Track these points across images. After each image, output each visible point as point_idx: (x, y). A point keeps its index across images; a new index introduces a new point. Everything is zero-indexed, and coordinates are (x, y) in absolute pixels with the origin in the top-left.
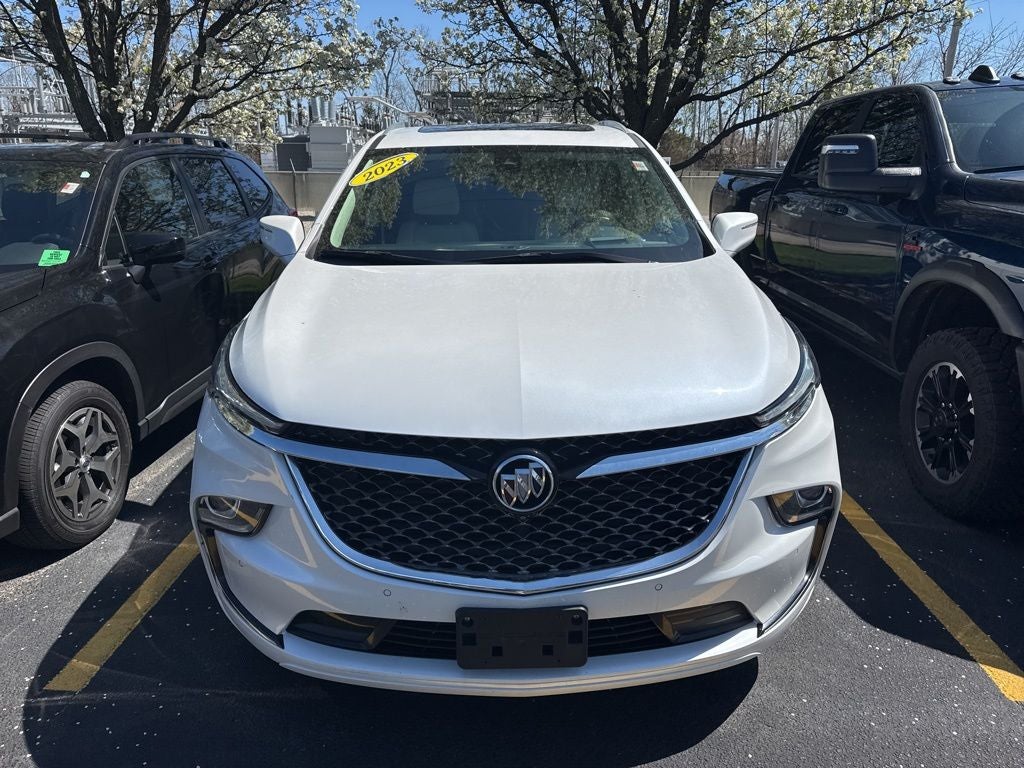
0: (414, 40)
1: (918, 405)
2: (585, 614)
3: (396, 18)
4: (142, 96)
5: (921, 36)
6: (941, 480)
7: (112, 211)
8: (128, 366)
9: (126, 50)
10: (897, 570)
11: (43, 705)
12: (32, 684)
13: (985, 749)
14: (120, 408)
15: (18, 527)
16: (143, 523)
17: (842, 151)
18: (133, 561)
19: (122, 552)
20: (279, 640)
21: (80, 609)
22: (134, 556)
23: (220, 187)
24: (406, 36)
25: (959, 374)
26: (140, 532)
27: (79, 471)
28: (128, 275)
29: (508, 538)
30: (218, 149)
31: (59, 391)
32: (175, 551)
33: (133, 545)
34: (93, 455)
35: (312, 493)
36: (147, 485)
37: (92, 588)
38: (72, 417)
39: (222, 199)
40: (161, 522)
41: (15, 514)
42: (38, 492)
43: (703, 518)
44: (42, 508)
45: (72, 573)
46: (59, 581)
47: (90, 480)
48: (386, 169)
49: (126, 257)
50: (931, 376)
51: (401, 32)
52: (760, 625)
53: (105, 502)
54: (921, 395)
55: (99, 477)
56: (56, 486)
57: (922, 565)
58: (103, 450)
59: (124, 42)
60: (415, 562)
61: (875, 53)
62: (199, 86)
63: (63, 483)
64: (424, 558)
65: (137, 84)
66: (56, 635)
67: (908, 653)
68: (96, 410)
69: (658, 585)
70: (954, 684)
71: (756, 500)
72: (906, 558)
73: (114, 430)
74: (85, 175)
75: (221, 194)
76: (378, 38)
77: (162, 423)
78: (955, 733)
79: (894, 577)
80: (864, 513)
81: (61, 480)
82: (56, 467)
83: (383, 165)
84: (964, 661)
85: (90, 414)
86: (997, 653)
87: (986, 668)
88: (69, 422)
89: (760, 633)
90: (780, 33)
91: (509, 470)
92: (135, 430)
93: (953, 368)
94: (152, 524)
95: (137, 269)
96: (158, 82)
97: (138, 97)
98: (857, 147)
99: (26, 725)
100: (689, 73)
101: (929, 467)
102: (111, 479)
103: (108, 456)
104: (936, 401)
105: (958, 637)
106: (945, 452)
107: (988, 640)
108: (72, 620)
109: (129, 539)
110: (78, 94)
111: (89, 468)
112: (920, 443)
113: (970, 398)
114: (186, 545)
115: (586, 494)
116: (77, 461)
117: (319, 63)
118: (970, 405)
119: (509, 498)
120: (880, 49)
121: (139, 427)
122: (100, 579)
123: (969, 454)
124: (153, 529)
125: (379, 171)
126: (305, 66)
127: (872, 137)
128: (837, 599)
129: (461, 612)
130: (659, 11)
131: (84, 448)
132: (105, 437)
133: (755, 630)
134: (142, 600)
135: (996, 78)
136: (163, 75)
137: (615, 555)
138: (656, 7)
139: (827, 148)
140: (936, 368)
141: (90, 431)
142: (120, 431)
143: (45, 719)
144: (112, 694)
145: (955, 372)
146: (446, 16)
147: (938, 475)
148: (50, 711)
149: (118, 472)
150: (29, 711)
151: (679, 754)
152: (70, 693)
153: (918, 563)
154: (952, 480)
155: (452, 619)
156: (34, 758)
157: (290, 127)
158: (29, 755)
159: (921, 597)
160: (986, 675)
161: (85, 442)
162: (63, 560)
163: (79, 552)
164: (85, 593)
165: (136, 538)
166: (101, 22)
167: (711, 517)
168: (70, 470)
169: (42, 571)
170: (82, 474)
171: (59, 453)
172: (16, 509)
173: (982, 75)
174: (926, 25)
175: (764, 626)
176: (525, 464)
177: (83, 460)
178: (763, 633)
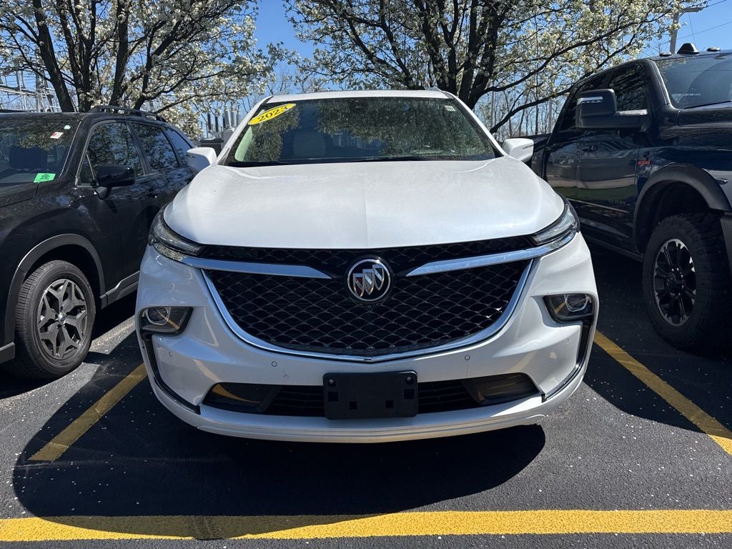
0: (295, 58)
1: (655, 274)
2: (414, 377)
3: (282, 43)
4: (108, 98)
5: (645, 42)
6: (675, 325)
7: (85, 150)
8: (94, 255)
9: (98, 69)
10: (646, 381)
11: (27, 469)
12: (20, 457)
13: (714, 484)
14: (88, 283)
15: (14, 357)
16: (102, 364)
17: (591, 101)
18: (95, 386)
19: (87, 381)
20: (197, 409)
21: (55, 413)
22: (96, 383)
23: (161, 153)
24: (288, 54)
25: (683, 245)
26: (99, 369)
27: (57, 323)
28: (95, 193)
29: (359, 323)
30: (159, 122)
31: (46, 265)
32: (124, 379)
33: (95, 377)
34: (68, 314)
35: (221, 297)
36: (105, 343)
37: (65, 402)
38: (54, 284)
39: (162, 161)
40: (115, 363)
41: (12, 347)
42: (29, 333)
43: (498, 309)
44: (31, 344)
45: (51, 393)
46: (42, 398)
47: (65, 331)
48: (273, 114)
49: (94, 182)
50: (663, 251)
51: (285, 52)
52: (543, 395)
53: (76, 348)
54: (656, 266)
55: (72, 330)
56: (41, 332)
57: (663, 378)
58: (74, 312)
59: (96, 63)
60: (294, 343)
61: (614, 55)
62: (146, 90)
63: (46, 330)
64: (300, 339)
65: (104, 91)
66: (39, 428)
67: (655, 429)
68: (71, 282)
69: (467, 357)
70: (690, 446)
71: (535, 298)
72: (652, 374)
73: (83, 298)
74: (67, 127)
75: (162, 157)
76: (270, 53)
77: (117, 299)
78: (691, 475)
79: (644, 385)
80: (620, 349)
81: (45, 328)
82: (42, 318)
83: (272, 112)
84: (696, 433)
85: (66, 284)
86: (721, 428)
87: (714, 437)
88: (51, 287)
89: (544, 400)
90: (546, 42)
91: (359, 270)
92: (98, 301)
93: (678, 242)
94: (108, 365)
95: (102, 189)
96: (118, 88)
97: (105, 99)
98: (601, 98)
99: (14, 481)
100: (484, 71)
101: (665, 317)
102: (80, 332)
103: (79, 316)
104: (667, 268)
105: (691, 419)
106: (677, 303)
107: (714, 420)
108: (50, 420)
109: (92, 373)
110: (64, 98)
111: (65, 322)
112: (658, 301)
113: (691, 261)
114: (132, 376)
115: (414, 290)
116: (57, 316)
117: (229, 71)
118: (691, 266)
119: (359, 291)
120: (616, 52)
121: (100, 299)
122: (70, 396)
123: (693, 300)
124: (108, 367)
125: (269, 115)
126: (220, 75)
127: (612, 91)
128: (602, 398)
129: (327, 377)
130: (463, 34)
131: (62, 308)
132: (77, 303)
133: (540, 398)
134: (100, 408)
135: (696, 51)
136: (122, 84)
137: (436, 336)
138: (460, 31)
139: (581, 100)
140: (666, 245)
141: (66, 296)
142: (87, 299)
143: (28, 477)
144: (77, 462)
145: (680, 245)
146: (316, 44)
147: (673, 321)
148: (32, 472)
149: (85, 329)
150: (16, 473)
151: (488, 491)
152: (47, 461)
153: (660, 377)
154: (682, 322)
155: (320, 383)
156: (20, 500)
157: (210, 132)
158: (16, 498)
159: (664, 396)
160: (713, 441)
161: (64, 304)
162: (45, 386)
163: (56, 382)
164: (60, 404)
165: (97, 372)
166: (81, 49)
167: (503, 310)
168: (51, 321)
169: (29, 393)
170: (60, 326)
171: (44, 308)
172: (13, 343)
173: (687, 49)
174: (648, 35)
175: (546, 396)
176: (369, 265)
177: (61, 316)
178: (546, 400)
